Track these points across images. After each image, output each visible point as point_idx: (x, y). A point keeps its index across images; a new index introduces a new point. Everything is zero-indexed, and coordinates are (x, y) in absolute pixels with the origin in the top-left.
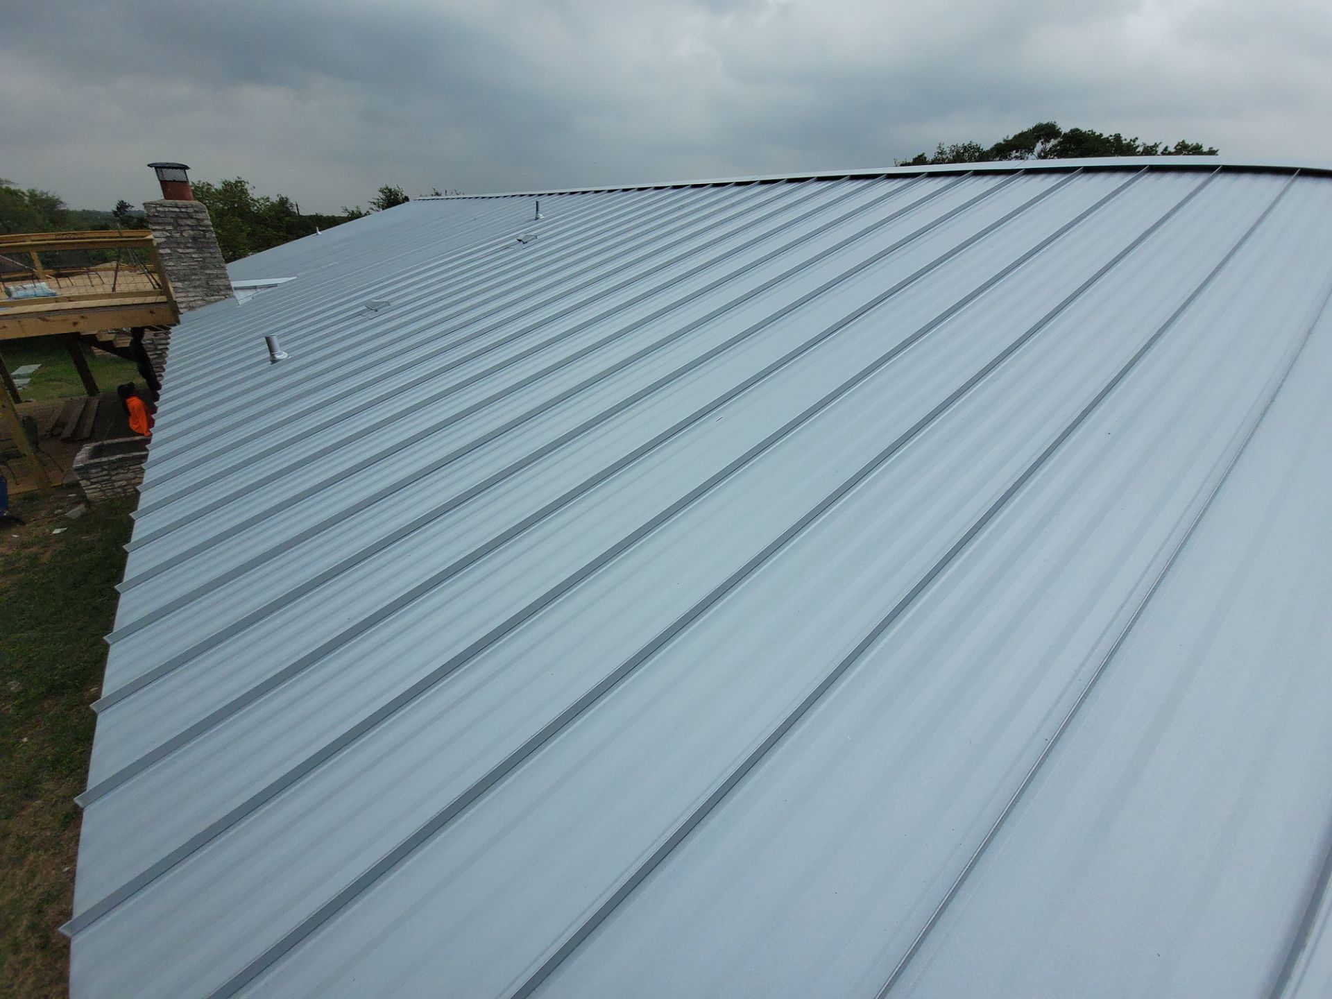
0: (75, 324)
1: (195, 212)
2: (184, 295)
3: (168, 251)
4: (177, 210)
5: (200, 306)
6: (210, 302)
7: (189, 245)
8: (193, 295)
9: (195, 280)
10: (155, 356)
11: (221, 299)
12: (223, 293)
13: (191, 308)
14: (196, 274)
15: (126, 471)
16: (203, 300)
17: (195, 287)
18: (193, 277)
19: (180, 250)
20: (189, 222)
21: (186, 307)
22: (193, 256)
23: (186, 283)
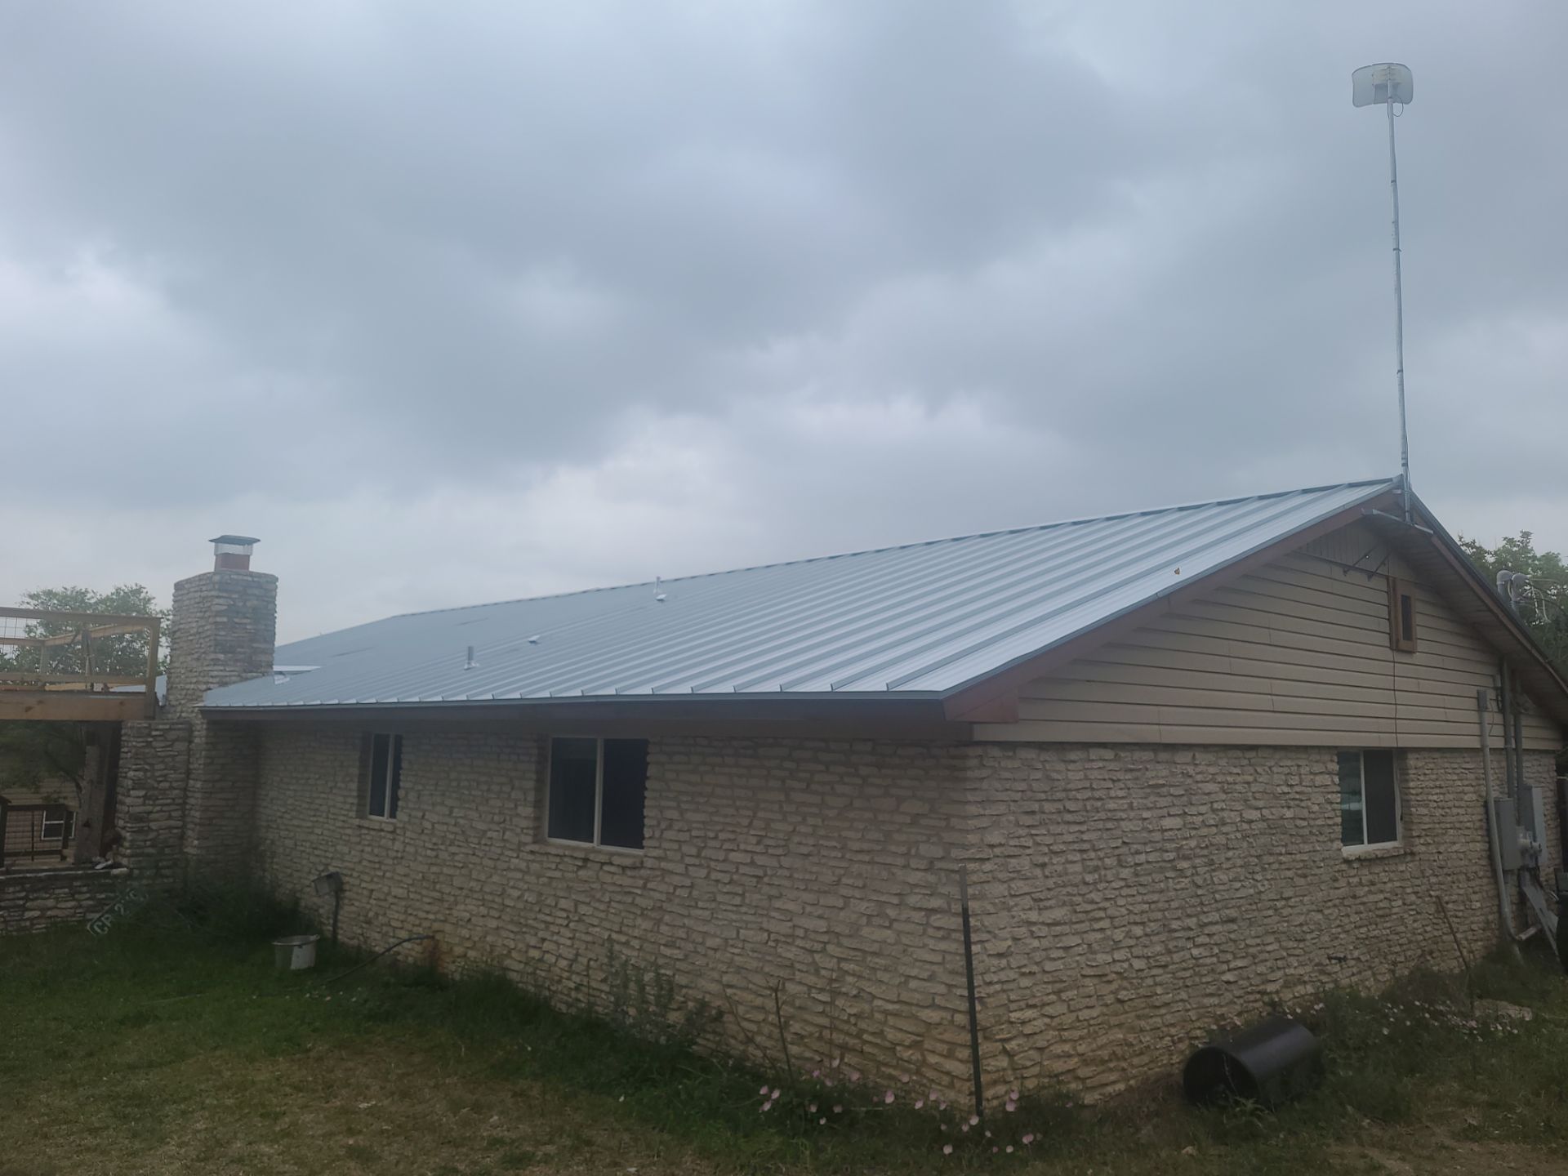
0: (28, 709)
1: (267, 582)
2: (222, 668)
3: (225, 619)
4: (250, 579)
5: (234, 683)
6: (247, 679)
7: (248, 615)
8: (232, 669)
9: (240, 653)
10: (144, 744)
11: (257, 677)
12: (263, 670)
13: (223, 684)
14: (242, 647)
15: (47, 896)
16: (239, 676)
17: (237, 661)
18: (239, 650)
19: (236, 620)
20: (256, 592)
21: (218, 683)
22: (248, 627)
23: (230, 655)
